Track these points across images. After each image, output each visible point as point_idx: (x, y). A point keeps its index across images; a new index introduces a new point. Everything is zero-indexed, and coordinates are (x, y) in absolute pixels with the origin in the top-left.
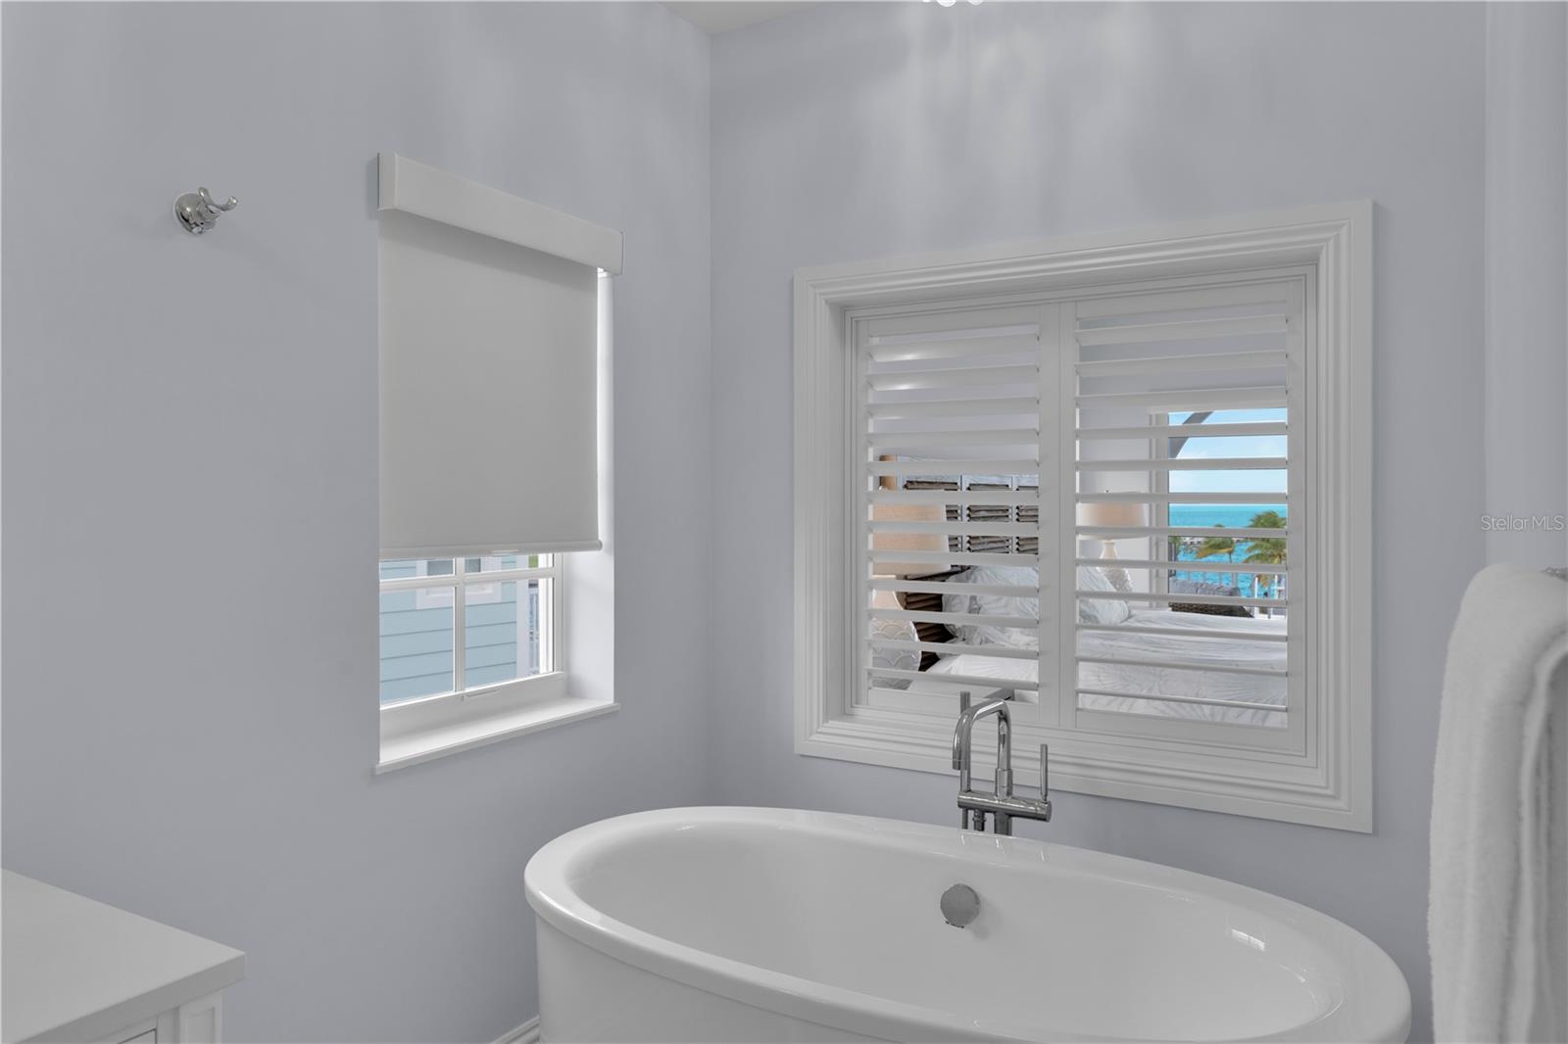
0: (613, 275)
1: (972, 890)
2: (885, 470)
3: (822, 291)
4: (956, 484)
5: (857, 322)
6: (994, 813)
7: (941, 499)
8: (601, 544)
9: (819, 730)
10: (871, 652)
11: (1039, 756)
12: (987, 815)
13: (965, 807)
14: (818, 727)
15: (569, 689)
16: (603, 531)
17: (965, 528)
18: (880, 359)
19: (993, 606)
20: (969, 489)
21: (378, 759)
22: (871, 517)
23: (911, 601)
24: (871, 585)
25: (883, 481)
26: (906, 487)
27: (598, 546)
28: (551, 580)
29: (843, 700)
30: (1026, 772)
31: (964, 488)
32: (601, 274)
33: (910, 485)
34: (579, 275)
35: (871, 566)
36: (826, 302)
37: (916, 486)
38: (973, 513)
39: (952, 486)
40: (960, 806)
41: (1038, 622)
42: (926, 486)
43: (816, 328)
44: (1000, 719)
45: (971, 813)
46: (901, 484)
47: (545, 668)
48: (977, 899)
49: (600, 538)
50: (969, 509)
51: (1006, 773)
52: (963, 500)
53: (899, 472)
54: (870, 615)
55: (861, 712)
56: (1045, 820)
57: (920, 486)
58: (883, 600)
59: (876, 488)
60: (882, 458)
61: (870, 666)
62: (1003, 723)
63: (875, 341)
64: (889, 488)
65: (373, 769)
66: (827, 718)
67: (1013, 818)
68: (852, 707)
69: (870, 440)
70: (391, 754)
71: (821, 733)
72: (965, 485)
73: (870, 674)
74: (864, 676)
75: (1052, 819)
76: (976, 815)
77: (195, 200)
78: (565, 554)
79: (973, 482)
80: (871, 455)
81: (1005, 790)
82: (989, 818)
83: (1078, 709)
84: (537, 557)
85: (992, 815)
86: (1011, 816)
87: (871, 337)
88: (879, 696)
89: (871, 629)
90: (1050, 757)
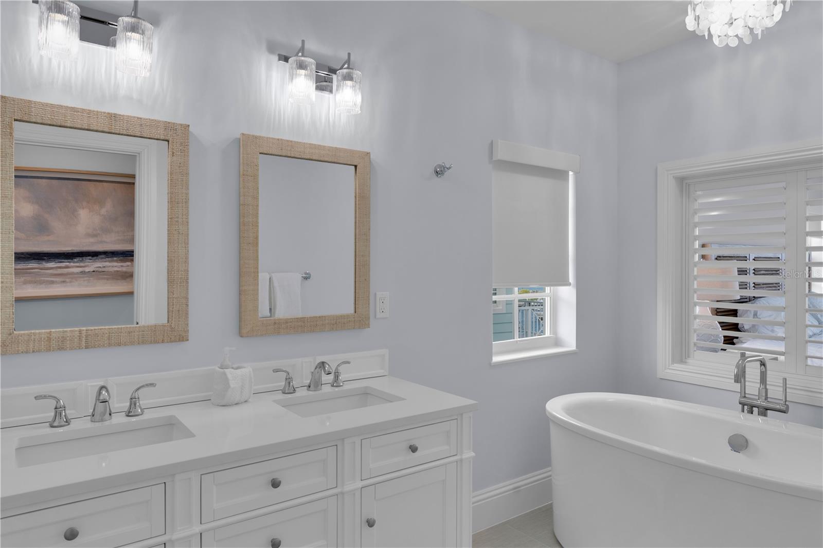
0: (576, 173)
1: (745, 437)
2: (705, 251)
3: (671, 172)
4: (746, 257)
5: (689, 185)
6: (758, 407)
7: (736, 265)
8: (570, 283)
9: (670, 368)
10: (695, 335)
11: (782, 385)
12: (754, 408)
13: (743, 404)
14: (669, 366)
15: (557, 342)
16: (572, 278)
17: (751, 279)
18: (701, 201)
19: (765, 315)
20: (754, 260)
21: (492, 360)
22: (695, 273)
23: (718, 312)
24: (695, 304)
25: (703, 257)
26: (716, 259)
27: (570, 284)
28: (549, 298)
29: (681, 354)
30: (775, 392)
31: (751, 259)
32: (571, 173)
33: (718, 258)
34: (561, 175)
35: (695, 295)
36: (673, 177)
37: (722, 258)
38: (756, 272)
39: (745, 259)
40: (740, 404)
41: (785, 323)
42: (729, 258)
43: (668, 189)
44: (761, 365)
45: (746, 407)
46: (714, 258)
47: (548, 333)
48: (747, 441)
49: (570, 281)
50: (754, 270)
51: (764, 390)
52: (750, 265)
53: (713, 252)
54: (696, 317)
55: (690, 361)
56: (785, 413)
57: (724, 258)
58: (702, 311)
59: (699, 259)
60: (703, 246)
61: (695, 341)
62: (763, 367)
63: (699, 193)
64: (706, 260)
65: (490, 364)
66: (673, 362)
67: (768, 411)
68: (686, 358)
69: (696, 238)
70: (496, 359)
71: (670, 369)
72: (752, 257)
73: (695, 344)
74: (692, 345)
75: (789, 413)
76: (749, 407)
77: (440, 166)
78: (555, 287)
79: (757, 256)
80: (697, 245)
81: (764, 398)
82: (755, 410)
83: (807, 365)
84: (545, 288)
85: (757, 409)
86: (767, 409)
87: (696, 191)
88: (699, 354)
89: (697, 324)
90: (787, 386)
